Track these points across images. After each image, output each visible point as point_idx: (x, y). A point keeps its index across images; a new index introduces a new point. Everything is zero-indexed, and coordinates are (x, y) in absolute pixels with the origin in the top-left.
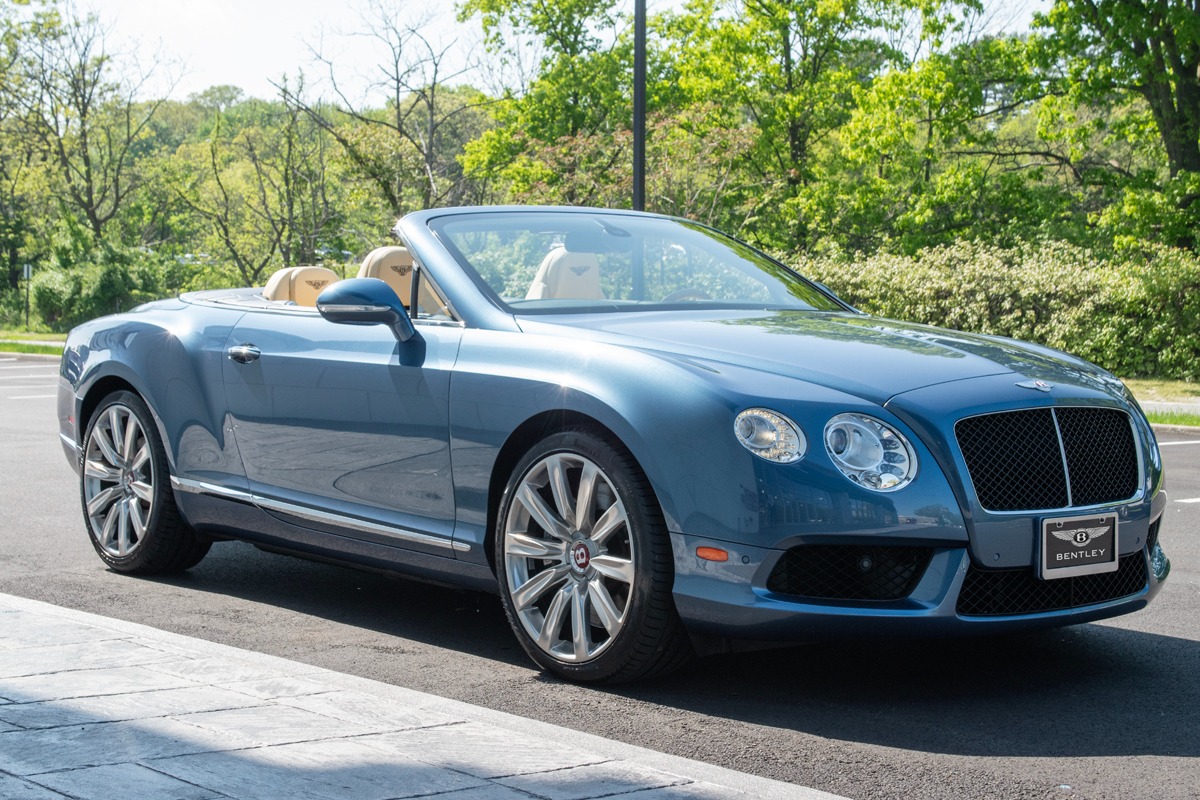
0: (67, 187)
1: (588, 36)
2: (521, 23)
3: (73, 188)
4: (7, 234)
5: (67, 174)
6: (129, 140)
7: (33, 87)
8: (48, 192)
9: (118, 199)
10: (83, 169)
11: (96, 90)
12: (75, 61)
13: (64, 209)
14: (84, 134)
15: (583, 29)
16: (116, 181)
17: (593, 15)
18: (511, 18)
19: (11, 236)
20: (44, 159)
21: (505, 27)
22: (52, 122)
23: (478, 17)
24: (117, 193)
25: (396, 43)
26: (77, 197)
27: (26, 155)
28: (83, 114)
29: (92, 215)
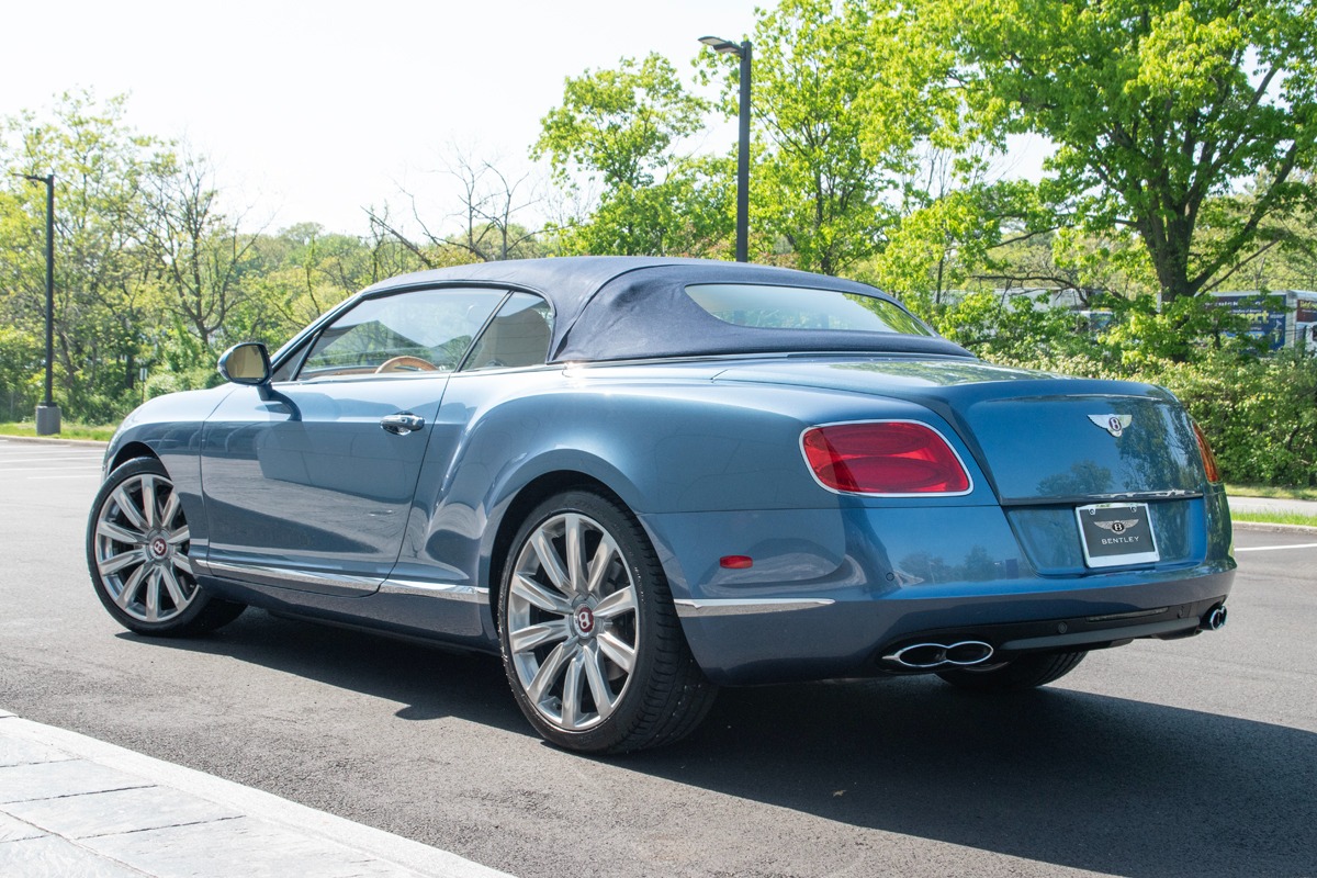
0: (179, 301)
1: (643, 172)
2: (585, 161)
3: (185, 303)
4: (126, 342)
5: (180, 289)
6: (234, 262)
7: (151, 216)
8: (163, 305)
9: (224, 311)
10: (194, 286)
11: (206, 219)
12: (189, 193)
13: (176, 321)
14: (195, 255)
15: (638, 167)
16: (222, 296)
17: (647, 156)
18: (576, 156)
19: (130, 343)
20: (159, 278)
21: (572, 165)
22: (168, 245)
23: (548, 155)
24: (222, 306)
25: (469, 180)
26: (188, 310)
27: (143, 274)
28: (196, 237)
29: (200, 326)
